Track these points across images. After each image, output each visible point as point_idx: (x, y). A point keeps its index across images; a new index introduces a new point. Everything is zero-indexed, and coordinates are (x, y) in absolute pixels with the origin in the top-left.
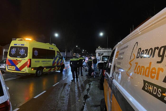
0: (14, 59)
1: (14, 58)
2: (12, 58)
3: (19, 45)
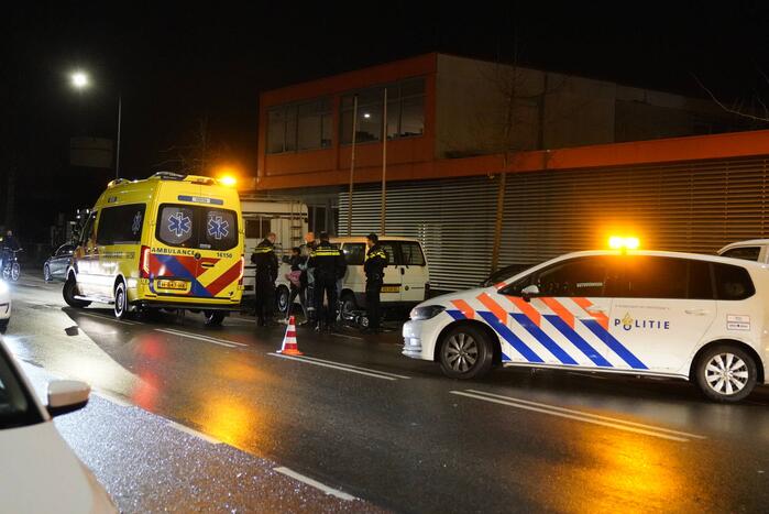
0: (187, 255)
1: (187, 249)
2: (177, 249)
3: (199, 199)
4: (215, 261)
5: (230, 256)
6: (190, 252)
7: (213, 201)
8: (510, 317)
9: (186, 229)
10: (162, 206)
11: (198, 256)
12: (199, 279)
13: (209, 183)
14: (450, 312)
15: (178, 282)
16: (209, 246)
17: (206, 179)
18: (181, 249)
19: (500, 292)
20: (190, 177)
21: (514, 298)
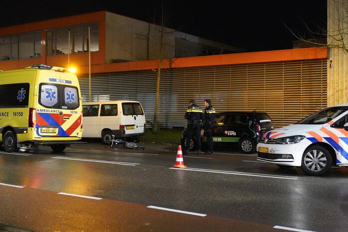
0: (56, 113)
1: (56, 110)
2: (50, 109)
3: (60, 80)
4: (70, 115)
5: (76, 113)
6: (57, 111)
7: (67, 82)
8: (340, 139)
9: (55, 98)
10: (41, 85)
11: (61, 113)
12: (62, 126)
13: (64, 71)
14: (309, 139)
15: (51, 129)
16: (66, 107)
17: (62, 69)
18: (53, 109)
19: (332, 126)
20: (55, 68)
21: (341, 129)
